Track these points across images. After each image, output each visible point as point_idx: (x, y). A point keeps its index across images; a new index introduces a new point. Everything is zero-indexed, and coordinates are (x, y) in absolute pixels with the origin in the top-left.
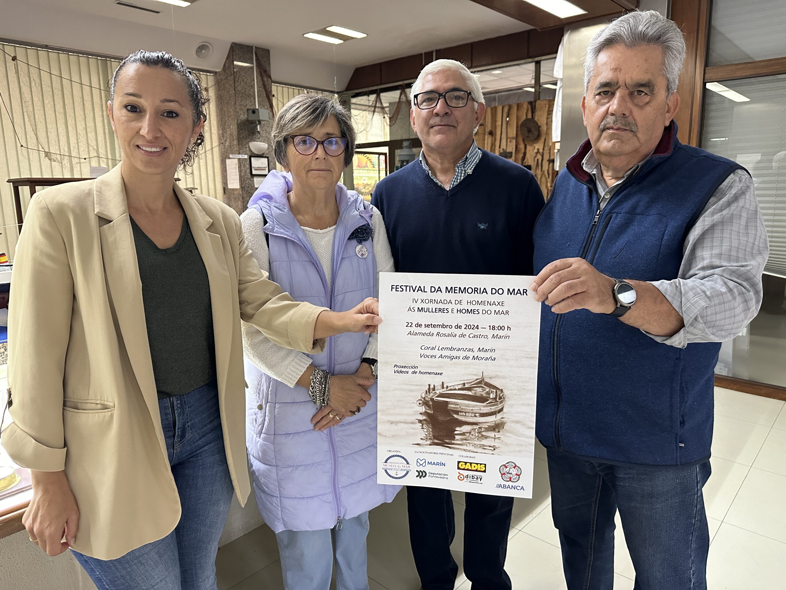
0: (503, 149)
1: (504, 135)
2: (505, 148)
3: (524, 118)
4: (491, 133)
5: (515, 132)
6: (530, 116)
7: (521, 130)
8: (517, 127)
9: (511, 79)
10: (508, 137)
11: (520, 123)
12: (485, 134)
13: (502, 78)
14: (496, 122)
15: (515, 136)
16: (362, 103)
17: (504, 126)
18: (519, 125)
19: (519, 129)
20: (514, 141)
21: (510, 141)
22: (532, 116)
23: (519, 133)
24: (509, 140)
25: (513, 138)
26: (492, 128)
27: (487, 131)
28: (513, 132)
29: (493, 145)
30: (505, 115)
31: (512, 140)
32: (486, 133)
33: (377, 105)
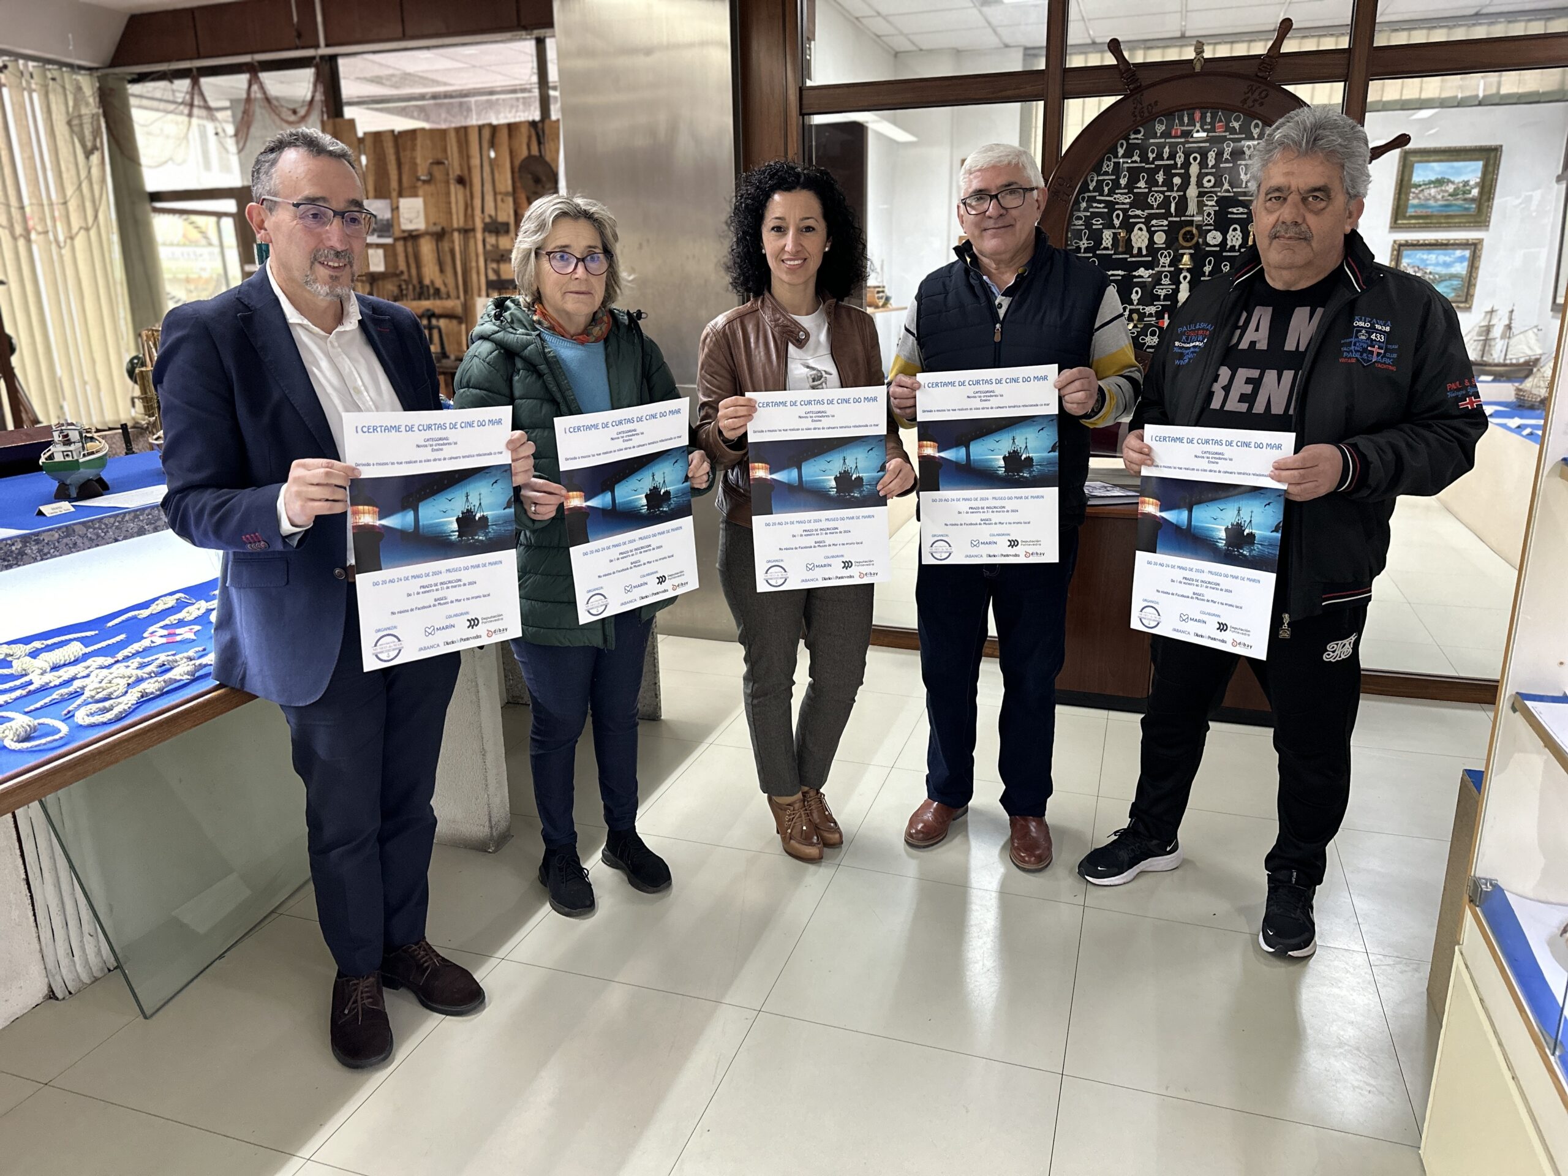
0: (490, 216)
1: (488, 187)
2: (493, 213)
3: (524, 153)
4: (461, 181)
5: (510, 182)
6: (535, 151)
7: (521, 177)
8: (513, 172)
9: (493, 68)
10: (498, 190)
11: (517, 163)
12: (447, 182)
13: (474, 66)
14: (468, 157)
15: (510, 189)
16: (158, 95)
17: (487, 169)
18: (517, 170)
19: (517, 175)
20: (510, 200)
21: (502, 201)
22: (540, 151)
23: (518, 184)
24: (499, 198)
25: (507, 194)
26: (462, 169)
27: (451, 176)
28: (505, 182)
29: (468, 206)
30: (485, 145)
31: (505, 198)
32: (452, 181)
33: (196, 102)
